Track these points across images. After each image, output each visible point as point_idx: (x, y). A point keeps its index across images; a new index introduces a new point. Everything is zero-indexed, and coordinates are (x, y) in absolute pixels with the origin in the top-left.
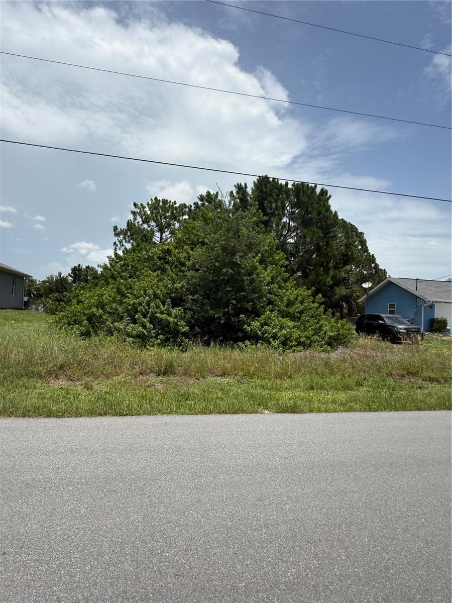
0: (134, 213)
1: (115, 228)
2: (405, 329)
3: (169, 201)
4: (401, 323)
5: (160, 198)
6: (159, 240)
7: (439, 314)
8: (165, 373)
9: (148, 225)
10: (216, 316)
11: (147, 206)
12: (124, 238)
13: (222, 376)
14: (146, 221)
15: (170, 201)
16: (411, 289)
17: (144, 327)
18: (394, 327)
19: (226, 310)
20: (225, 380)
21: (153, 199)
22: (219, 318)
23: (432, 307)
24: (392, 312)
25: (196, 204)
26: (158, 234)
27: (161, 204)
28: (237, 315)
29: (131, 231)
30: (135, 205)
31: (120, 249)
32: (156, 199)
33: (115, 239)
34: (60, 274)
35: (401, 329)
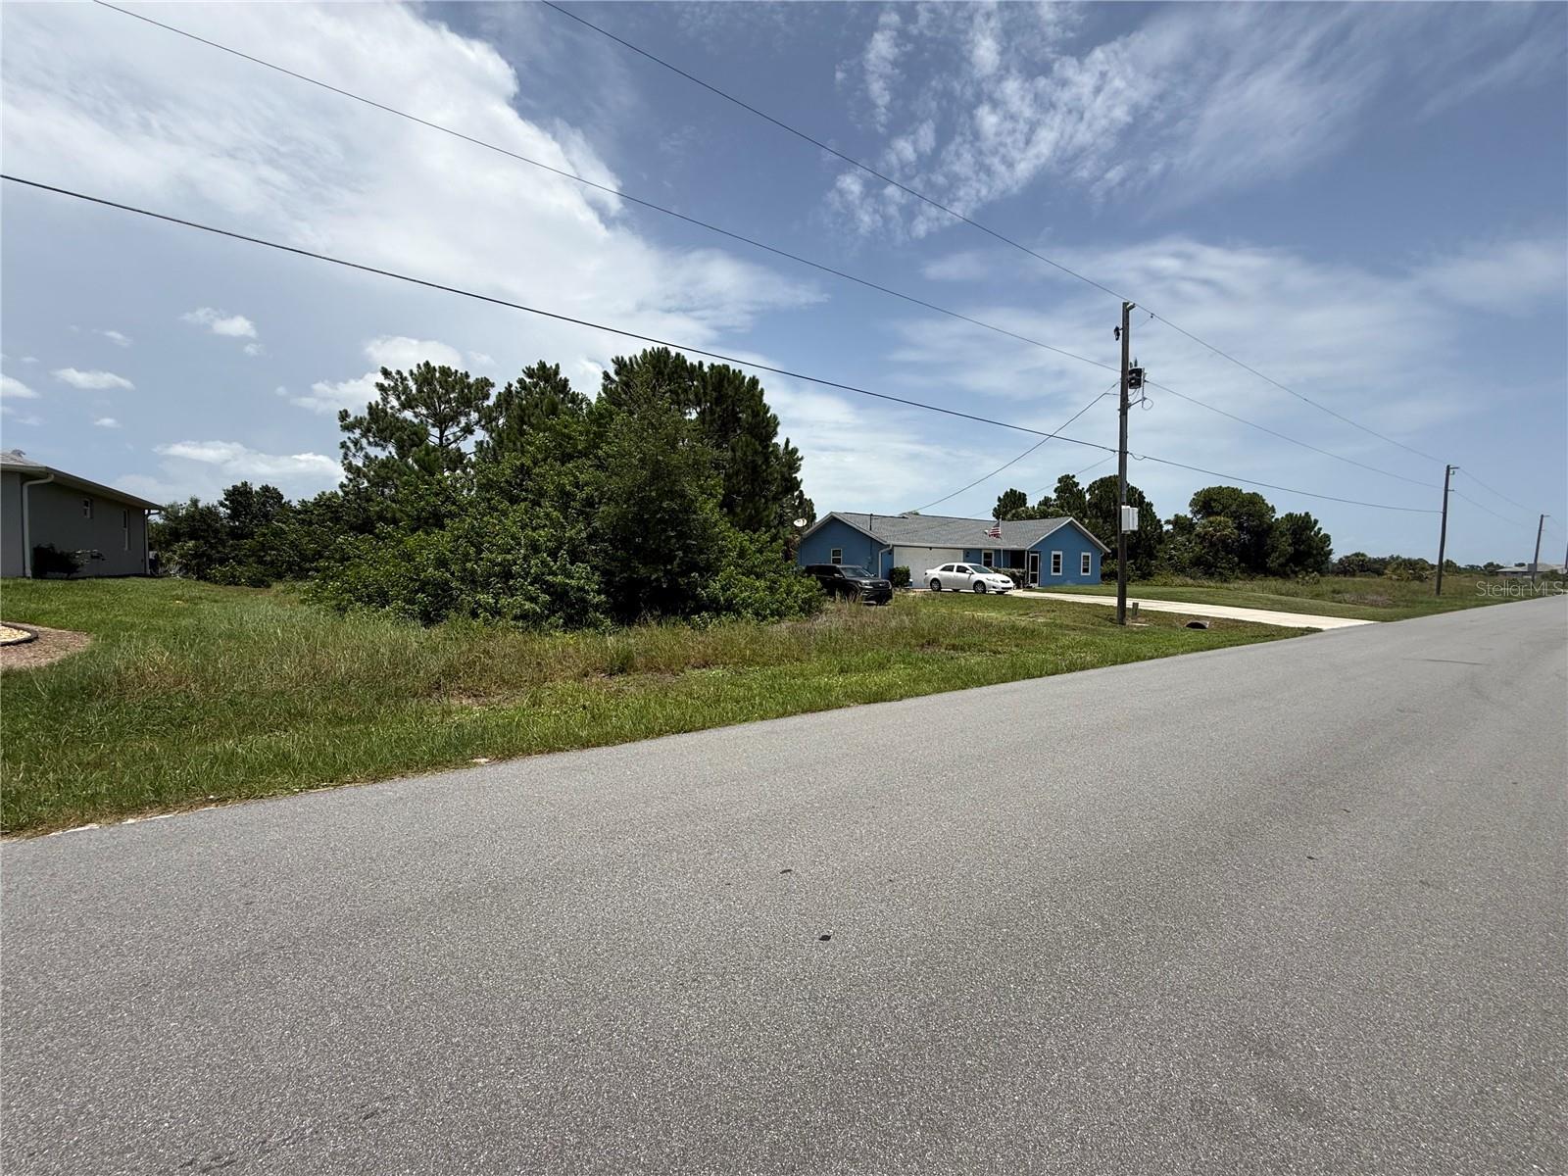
0: (381, 387)
1: (344, 415)
2: (871, 584)
3: (453, 371)
4: (862, 576)
5: (435, 363)
6: (437, 441)
7: (900, 561)
8: (622, 670)
9: (414, 412)
10: (653, 577)
11: (409, 378)
12: (364, 435)
13: (704, 667)
14: (407, 405)
15: (456, 371)
16: (864, 528)
17: (533, 600)
18: (856, 582)
19: (669, 567)
20: (717, 672)
21: (422, 365)
22: (658, 580)
23: (891, 552)
24: (838, 561)
25: (521, 381)
26: (435, 432)
27: (437, 375)
28: (686, 573)
29: (378, 423)
30: (386, 373)
31: (354, 455)
32: (427, 364)
33: (345, 436)
34: (195, 502)
35: (866, 585)
